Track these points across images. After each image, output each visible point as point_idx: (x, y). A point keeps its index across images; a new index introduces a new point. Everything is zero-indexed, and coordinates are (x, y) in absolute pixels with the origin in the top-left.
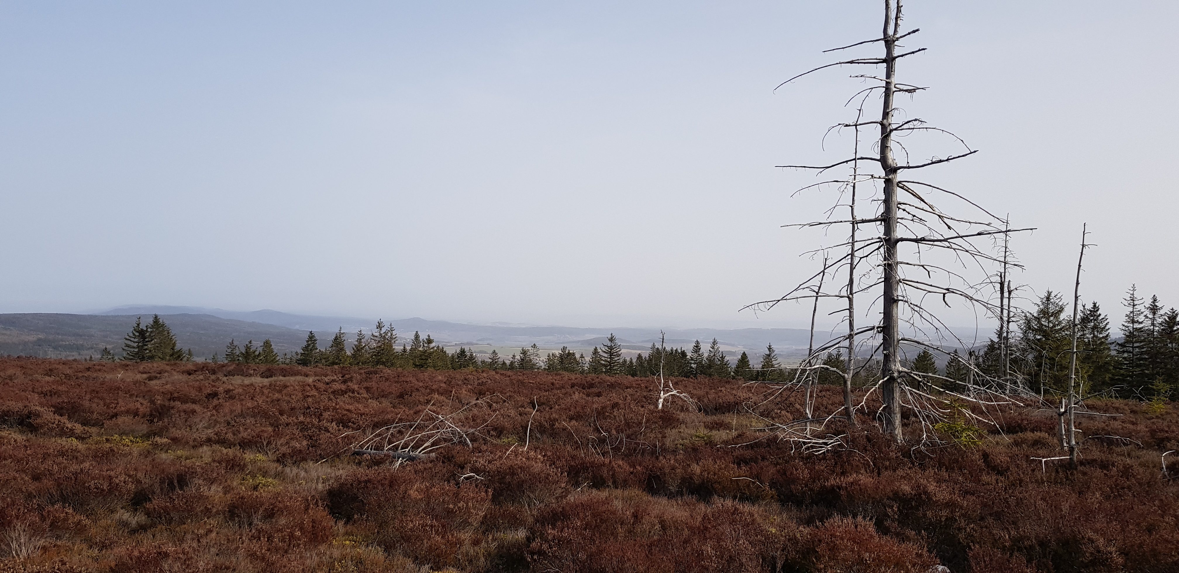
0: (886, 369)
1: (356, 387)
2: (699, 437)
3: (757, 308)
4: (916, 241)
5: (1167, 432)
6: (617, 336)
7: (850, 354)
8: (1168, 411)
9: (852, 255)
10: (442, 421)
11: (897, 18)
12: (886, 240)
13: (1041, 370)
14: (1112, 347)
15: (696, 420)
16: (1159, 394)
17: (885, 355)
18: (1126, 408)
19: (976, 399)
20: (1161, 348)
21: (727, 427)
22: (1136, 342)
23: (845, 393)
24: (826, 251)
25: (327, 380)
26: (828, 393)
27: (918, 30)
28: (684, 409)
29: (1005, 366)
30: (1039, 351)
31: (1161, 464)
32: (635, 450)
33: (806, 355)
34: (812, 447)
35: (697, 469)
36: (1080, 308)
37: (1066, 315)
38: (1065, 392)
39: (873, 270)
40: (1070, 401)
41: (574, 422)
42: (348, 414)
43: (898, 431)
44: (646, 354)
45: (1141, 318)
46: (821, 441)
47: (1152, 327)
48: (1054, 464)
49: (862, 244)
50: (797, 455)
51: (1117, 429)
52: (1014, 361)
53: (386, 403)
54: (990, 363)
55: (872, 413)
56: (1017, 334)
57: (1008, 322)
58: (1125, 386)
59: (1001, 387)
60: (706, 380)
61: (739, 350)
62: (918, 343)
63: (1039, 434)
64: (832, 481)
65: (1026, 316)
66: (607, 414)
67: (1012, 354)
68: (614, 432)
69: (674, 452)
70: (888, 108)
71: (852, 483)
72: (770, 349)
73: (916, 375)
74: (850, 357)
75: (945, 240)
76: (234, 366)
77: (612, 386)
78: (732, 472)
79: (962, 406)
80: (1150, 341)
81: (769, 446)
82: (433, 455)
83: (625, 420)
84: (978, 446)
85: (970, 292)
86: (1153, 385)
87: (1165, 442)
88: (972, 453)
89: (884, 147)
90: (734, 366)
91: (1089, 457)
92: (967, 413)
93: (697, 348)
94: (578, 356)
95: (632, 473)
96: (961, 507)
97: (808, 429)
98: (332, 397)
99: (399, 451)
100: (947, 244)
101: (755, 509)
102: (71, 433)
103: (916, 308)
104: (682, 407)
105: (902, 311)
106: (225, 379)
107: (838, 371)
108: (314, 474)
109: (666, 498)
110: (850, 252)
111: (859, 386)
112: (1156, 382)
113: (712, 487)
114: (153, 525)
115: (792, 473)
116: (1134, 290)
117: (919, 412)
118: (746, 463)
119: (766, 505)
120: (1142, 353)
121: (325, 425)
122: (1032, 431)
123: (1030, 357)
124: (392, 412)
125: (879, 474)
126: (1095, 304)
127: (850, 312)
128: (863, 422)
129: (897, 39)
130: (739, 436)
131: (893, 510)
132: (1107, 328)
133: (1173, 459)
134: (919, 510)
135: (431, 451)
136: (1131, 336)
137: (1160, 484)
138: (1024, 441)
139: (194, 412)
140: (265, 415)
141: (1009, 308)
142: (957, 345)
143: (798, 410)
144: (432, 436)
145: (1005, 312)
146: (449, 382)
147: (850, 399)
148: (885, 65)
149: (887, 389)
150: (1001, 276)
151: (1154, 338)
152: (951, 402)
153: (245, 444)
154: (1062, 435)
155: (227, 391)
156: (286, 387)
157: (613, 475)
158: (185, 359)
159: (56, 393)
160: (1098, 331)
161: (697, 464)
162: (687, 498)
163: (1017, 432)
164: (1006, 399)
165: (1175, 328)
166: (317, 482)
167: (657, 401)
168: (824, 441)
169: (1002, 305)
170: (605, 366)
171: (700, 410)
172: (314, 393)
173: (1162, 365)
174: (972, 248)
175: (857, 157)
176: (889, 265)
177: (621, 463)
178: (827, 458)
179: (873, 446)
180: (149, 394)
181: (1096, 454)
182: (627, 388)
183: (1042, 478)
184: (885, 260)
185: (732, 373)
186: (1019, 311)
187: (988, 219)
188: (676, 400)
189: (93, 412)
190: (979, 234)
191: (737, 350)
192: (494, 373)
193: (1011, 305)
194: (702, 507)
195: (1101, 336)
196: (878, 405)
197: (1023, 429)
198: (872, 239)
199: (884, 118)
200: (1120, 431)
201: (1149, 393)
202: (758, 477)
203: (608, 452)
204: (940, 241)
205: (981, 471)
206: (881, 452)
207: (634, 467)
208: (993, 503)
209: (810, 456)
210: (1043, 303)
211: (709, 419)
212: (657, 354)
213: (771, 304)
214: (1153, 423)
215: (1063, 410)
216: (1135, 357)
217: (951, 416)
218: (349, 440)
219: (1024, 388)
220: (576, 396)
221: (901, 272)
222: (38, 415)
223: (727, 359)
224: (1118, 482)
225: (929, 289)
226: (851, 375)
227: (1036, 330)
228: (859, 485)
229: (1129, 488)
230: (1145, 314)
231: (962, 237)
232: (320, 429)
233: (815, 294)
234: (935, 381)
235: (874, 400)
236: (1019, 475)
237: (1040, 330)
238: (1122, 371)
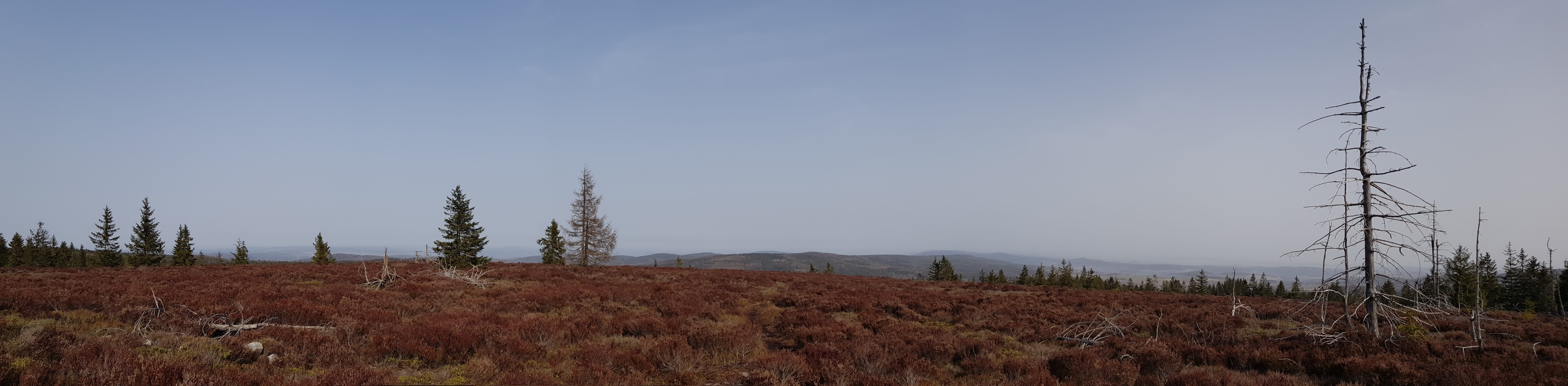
0: (1368, 293)
1: (1054, 299)
2: (1257, 333)
3: (1291, 255)
4: (1383, 216)
5: (1535, 331)
6: (1205, 271)
7: (1346, 283)
8: (1535, 318)
9: (1346, 224)
10: (1107, 321)
11: (1367, 90)
12: (1365, 216)
13: (1458, 293)
14: (1499, 279)
15: (1255, 323)
16: (1528, 307)
17: (1367, 284)
18: (1510, 316)
19: (1421, 310)
20: (1527, 280)
21: (1275, 327)
22: (1513, 276)
23: (1344, 306)
24: (1330, 222)
25: (1038, 294)
26: (1333, 306)
27: (1379, 97)
28: (1248, 316)
29: (1437, 290)
30: (1456, 281)
31: (1533, 350)
32: (1219, 341)
33: (1320, 283)
34: (1326, 340)
35: (1257, 353)
36: (1479, 256)
37: (1472, 259)
38: (1473, 305)
39: (1358, 233)
40: (1477, 312)
41: (1182, 324)
42: (1053, 315)
43: (1377, 330)
44: (1222, 282)
45: (1515, 262)
46: (1331, 336)
47: (1522, 268)
48: (1470, 350)
49: (1352, 218)
50: (1317, 344)
51: (1505, 329)
52: (1442, 287)
53: (1072, 309)
54: (1427, 288)
55: (1360, 320)
56: (1443, 271)
57: (1438, 264)
58: (1509, 303)
59: (1436, 303)
60: (1260, 298)
61: (1278, 279)
62: (1386, 277)
63: (1459, 332)
64: (1339, 361)
65: (1447, 260)
66: (1202, 319)
67: (1440, 283)
68: (1206, 330)
69: (1243, 342)
70: (1364, 140)
71: (1351, 362)
72: (1296, 279)
73: (1386, 296)
74: (1346, 285)
75: (1400, 216)
76: (987, 284)
77: (1204, 301)
78: (1278, 355)
79: (1414, 315)
80: (1521, 276)
81: (1300, 339)
82: (1103, 342)
83: (1213, 322)
84: (1424, 339)
85: (1414, 247)
86: (1524, 302)
87: (1534, 337)
88: (1421, 344)
89: (1362, 162)
90: (1275, 289)
91: (1491, 346)
92: (1417, 319)
93: (1253, 278)
94: (1181, 283)
95: (1218, 356)
96: (1417, 377)
97: (1323, 329)
98: (1042, 304)
99: (1083, 339)
100: (1400, 218)
101: (1293, 378)
102: (917, 319)
103: (1384, 256)
104: (1246, 315)
105: (1376, 258)
106: (984, 291)
107: (1340, 293)
108: (1039, 350)
109: (1239, 371)
110: (1344, 223)
111: (1352, 302)
112: (1526, 301)
113: (1267, 364)
114: (965, 374)
115: (1314, 356)
116: (1510, 245)
117: (1389, 318)
118: (1287, 350)
119: (1299, 376)
120: (1517, 283)
121: (1041, 321)
122: (1455, 330)
123: (1451, 285)
124: (1077, 315)
125: (1366, 356)
126: (1487, 254)
127: (1346, 258)
128: (1355, 325)
129: (1368, 102)
130: (1282, 332)
131: (1376, 379)
132: (1495, 268)
133: (1539, 347)
134: (1391, 379)
135: (1101, 340)
136: (1510, 273)
137: (1534, 363)
138: (1451, 336)
139: (973, 310)
140: (1009, 314)
141: (1437, 256)
142: (1407, 277)
143: (1316, 317)
144: (1101, 330)
145: (1435, 259)
146: (1106, 298)
147: (1347, 310)
148: (1361, 116)
149: (1369, 305)
150: (1432, 237)
151: (1523, 274)
152: (1407, 313)
153: (1002, 330)
154: (1473, 333)
155: (988, 299)
156: (1017, 297)
157: (1207, 357)
158: (958, 280)
159: (906, 297)
160: (1490, 270)
161: (1258, 350)
162: (1252, 371)
163: (1447, 331)
164: (1439, 311)
165: (1535, 268)
166: (1041, 355)
167: (1231, 311)
168: (1333, 336)
169: (1433, 254)
170: (1198, 289)
171: (1257, 317)
172: (1032, 301)
173: (1529, 290)
174: (1415, 221)
175: (1347, 168)
176: (1368, 231)
177: (1211, 349)
178: (1335, 346)
179: (1362, 339)
180: (949, 299)
181: (1494, 344)
182: (1212, 303)
183: (1463, 359)
184: (1365, 228)
185: (1274, 294)
186: (1443, 257)
187: (1424, 204)
188: (1243, 310)
189: (925, 308)
190: (1419, 213)
191: (1277, 279)
192: (1131, 292)
193: (1438, 254)
194: (1262, 377)
195: (1492, 272)
196: (1363, 314)
197: (1450, 329)
198: (1357, 215)
199: (1361, 146)
200: (1507, 330)
201: (1522, 307)
202: (1294, 358)
203: (1204, 343)
204: (1397, 217)
205: (1427, 354)
206: (1367, 343)
207: (1220, 352)
208: (1435, 375)
209: (1326, 345)
210: (1457, 253)
211: (1263, 322)
212: (1230, 282)
213: (1299, 253)
214: (1526, 325)
215: (1473, 318)
216: (1513, 285)
217: (1407, 321)
218: (1055, 330)
219: (1449, 304)
220: (1182, 308)
221: (1375, 235)
222: (901, 309)
223: (1271, 285)
224: (1509, 361)
225: (1392, 245)
226: (1347, 296)
227: (1454, 269)
228: (1355, 363)
229: (1516, 365)
230: (1517, 259)
231: (1409, 215)
232: (1038, 323)
233: (1325, 247)
234: (1396, 299)
235: (1360, 311)
236: (1449, 357)
237: (1456, 269)
238: (1505, 294)
